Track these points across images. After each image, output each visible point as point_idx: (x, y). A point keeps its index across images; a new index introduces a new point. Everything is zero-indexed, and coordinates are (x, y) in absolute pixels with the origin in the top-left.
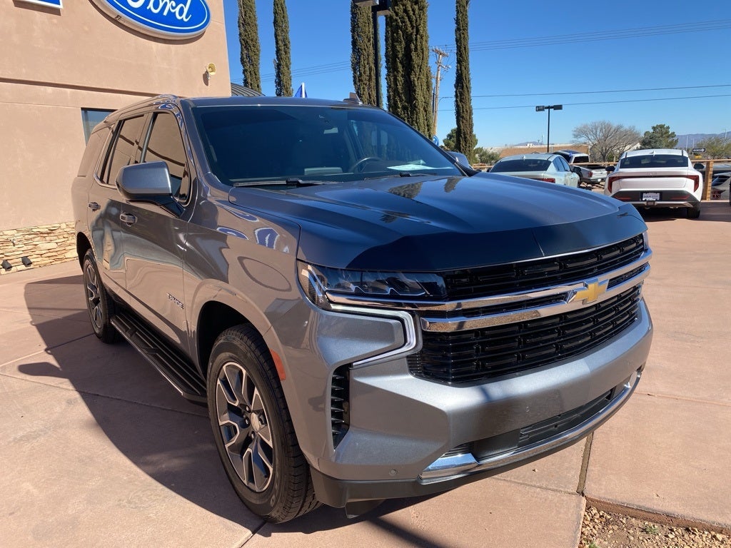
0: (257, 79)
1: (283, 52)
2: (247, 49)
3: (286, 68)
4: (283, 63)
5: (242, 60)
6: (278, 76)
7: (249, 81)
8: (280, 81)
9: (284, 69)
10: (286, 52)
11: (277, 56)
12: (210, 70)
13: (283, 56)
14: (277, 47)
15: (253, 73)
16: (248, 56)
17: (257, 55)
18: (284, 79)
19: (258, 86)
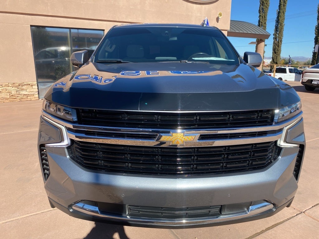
0: (265, 20)
1: (282, 6)
2: (263, 5)
3: (282, 14)
4: (281, 11)
5: (259, 11)
6: (278, 18)
7: (261, 21)
8: (278, 20)
9: (281, 14)
10: (284, 6)
11: (279, 8)
12: (220, 15)
13: (282, 8)
14: (280, 4)
15: (263, 17)
16: (263, 9)
17: (267, 8)
18: (280, 19)
19: (265, 23)
